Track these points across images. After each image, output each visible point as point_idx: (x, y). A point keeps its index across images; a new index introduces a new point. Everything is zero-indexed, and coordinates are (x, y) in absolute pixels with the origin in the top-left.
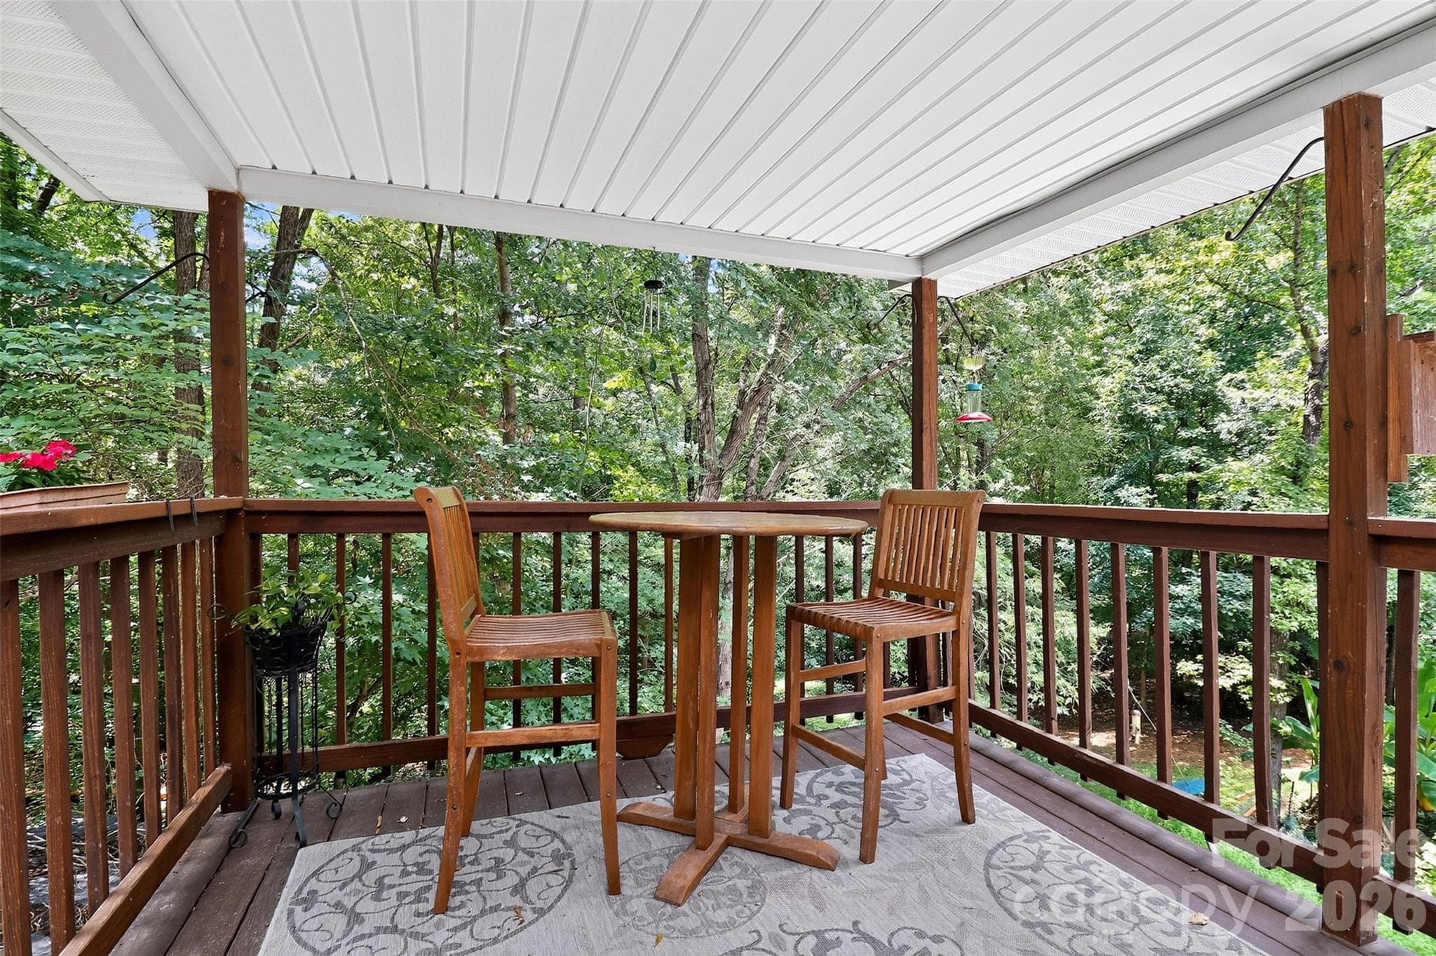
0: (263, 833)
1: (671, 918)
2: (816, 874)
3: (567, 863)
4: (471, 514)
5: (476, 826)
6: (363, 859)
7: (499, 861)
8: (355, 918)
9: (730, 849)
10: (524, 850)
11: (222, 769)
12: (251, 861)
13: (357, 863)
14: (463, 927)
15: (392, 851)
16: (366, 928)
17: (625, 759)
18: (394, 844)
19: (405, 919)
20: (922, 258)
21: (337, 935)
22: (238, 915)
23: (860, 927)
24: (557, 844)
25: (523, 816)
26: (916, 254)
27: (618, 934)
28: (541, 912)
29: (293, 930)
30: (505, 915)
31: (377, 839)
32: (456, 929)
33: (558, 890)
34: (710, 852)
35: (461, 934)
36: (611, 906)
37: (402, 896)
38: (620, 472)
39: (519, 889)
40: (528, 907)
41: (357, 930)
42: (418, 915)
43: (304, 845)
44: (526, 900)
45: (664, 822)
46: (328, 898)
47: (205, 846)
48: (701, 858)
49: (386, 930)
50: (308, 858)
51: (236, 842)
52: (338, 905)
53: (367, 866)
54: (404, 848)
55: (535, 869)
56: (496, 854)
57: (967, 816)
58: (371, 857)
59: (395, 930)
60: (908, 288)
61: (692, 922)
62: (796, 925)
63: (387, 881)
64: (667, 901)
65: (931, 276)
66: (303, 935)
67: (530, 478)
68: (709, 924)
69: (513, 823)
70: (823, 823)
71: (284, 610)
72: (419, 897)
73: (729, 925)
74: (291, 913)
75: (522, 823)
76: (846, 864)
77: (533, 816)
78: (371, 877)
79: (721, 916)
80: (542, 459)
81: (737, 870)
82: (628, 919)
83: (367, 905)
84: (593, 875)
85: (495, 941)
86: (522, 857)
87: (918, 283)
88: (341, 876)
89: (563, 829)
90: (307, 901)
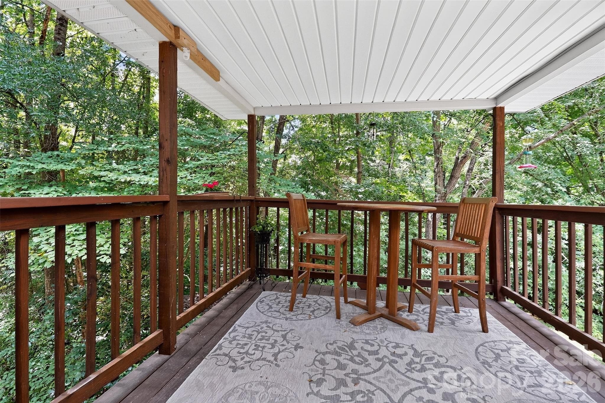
0: (257, 286)
1: (352, 328)
2: (407, 331)
3: (329, 309)
4: (307, 203)
5: (307, 296)
6: (277, 297)
7: (310, 304)
8: (271, 307)
9: (381, 318)
10: (318, 304)
11: (248, 269)
12: (252, 292)
13: (275, 297)
14: (295, 315)
15: (284, 296)
16: (272, 310)
17: (361, 289)
18: (285, 295)
19: (282, 310)
20: (496, 99)
21: (266, 309)
22: (246, 301)
23: (414, 346)
24: (328, 305)
25: (321, 296)
26: (491, 97)
27: (335, 327)
28: (316, 317)
29: (257, 306)
30: (306, 316)
31: (282, 293)
32: (293, 315)
33: (322, 314)
34: (372, 316)
35: (294, 317)
36: (336, 321)
37: (283, 306)
38: (405, 194)
39: (313, 312)
40: (313, 315)
41: (270, 310)
42: (285, 310)
43: (264, 291)
44: (313, 314)
45: (362, 306)
46: (266, 302)
47: (243, 287)
48: (368, 316)
49: (277, 311)
50: (264, 294)
51: (250, 287)
52: (268, 304)
53: (277, 298)
54: (287, 296)
55: (319, 308)
56: (310, 303)
57: (485, 329)
58: (279, 296)
59: (279, 312)
60: (491, 112)
61: (359, 330)
62: (391, 339)
63: (281, 302)
64: (353, 324)
65: (499, 106)
66: (259, 308)
67: (362, 196)
68: (363, 332)
69: (318, 297)
70: (421, 319)
71: (261, 227)
72: (287, 307)
73: (369, 334)
74: (257, 303)
75: (321, 298)
76: (422, 331)
77: (325, 297)
78: (277, 300)
79: (368, 331)
80: (367, 189)
81: (381, 323)
82: (339, 325)
83: (275, 306)
84: (333, 314)
85: (301, 320)
86: (317, 305)
87: (495, 109)
88: (271, 299)
89: (332, 302)
90: (261, 302)
